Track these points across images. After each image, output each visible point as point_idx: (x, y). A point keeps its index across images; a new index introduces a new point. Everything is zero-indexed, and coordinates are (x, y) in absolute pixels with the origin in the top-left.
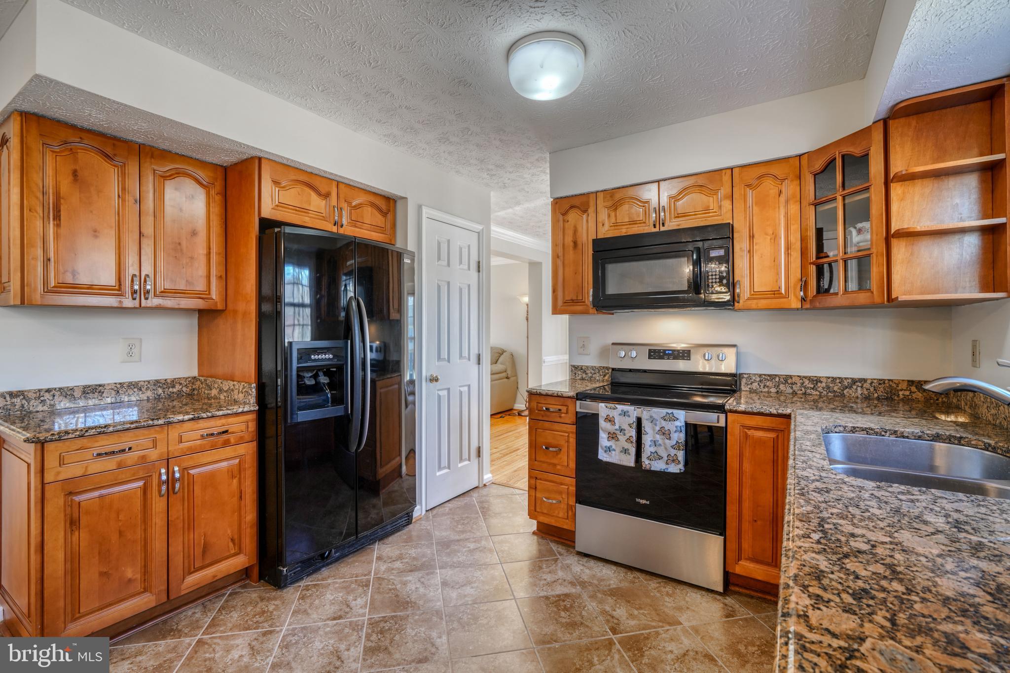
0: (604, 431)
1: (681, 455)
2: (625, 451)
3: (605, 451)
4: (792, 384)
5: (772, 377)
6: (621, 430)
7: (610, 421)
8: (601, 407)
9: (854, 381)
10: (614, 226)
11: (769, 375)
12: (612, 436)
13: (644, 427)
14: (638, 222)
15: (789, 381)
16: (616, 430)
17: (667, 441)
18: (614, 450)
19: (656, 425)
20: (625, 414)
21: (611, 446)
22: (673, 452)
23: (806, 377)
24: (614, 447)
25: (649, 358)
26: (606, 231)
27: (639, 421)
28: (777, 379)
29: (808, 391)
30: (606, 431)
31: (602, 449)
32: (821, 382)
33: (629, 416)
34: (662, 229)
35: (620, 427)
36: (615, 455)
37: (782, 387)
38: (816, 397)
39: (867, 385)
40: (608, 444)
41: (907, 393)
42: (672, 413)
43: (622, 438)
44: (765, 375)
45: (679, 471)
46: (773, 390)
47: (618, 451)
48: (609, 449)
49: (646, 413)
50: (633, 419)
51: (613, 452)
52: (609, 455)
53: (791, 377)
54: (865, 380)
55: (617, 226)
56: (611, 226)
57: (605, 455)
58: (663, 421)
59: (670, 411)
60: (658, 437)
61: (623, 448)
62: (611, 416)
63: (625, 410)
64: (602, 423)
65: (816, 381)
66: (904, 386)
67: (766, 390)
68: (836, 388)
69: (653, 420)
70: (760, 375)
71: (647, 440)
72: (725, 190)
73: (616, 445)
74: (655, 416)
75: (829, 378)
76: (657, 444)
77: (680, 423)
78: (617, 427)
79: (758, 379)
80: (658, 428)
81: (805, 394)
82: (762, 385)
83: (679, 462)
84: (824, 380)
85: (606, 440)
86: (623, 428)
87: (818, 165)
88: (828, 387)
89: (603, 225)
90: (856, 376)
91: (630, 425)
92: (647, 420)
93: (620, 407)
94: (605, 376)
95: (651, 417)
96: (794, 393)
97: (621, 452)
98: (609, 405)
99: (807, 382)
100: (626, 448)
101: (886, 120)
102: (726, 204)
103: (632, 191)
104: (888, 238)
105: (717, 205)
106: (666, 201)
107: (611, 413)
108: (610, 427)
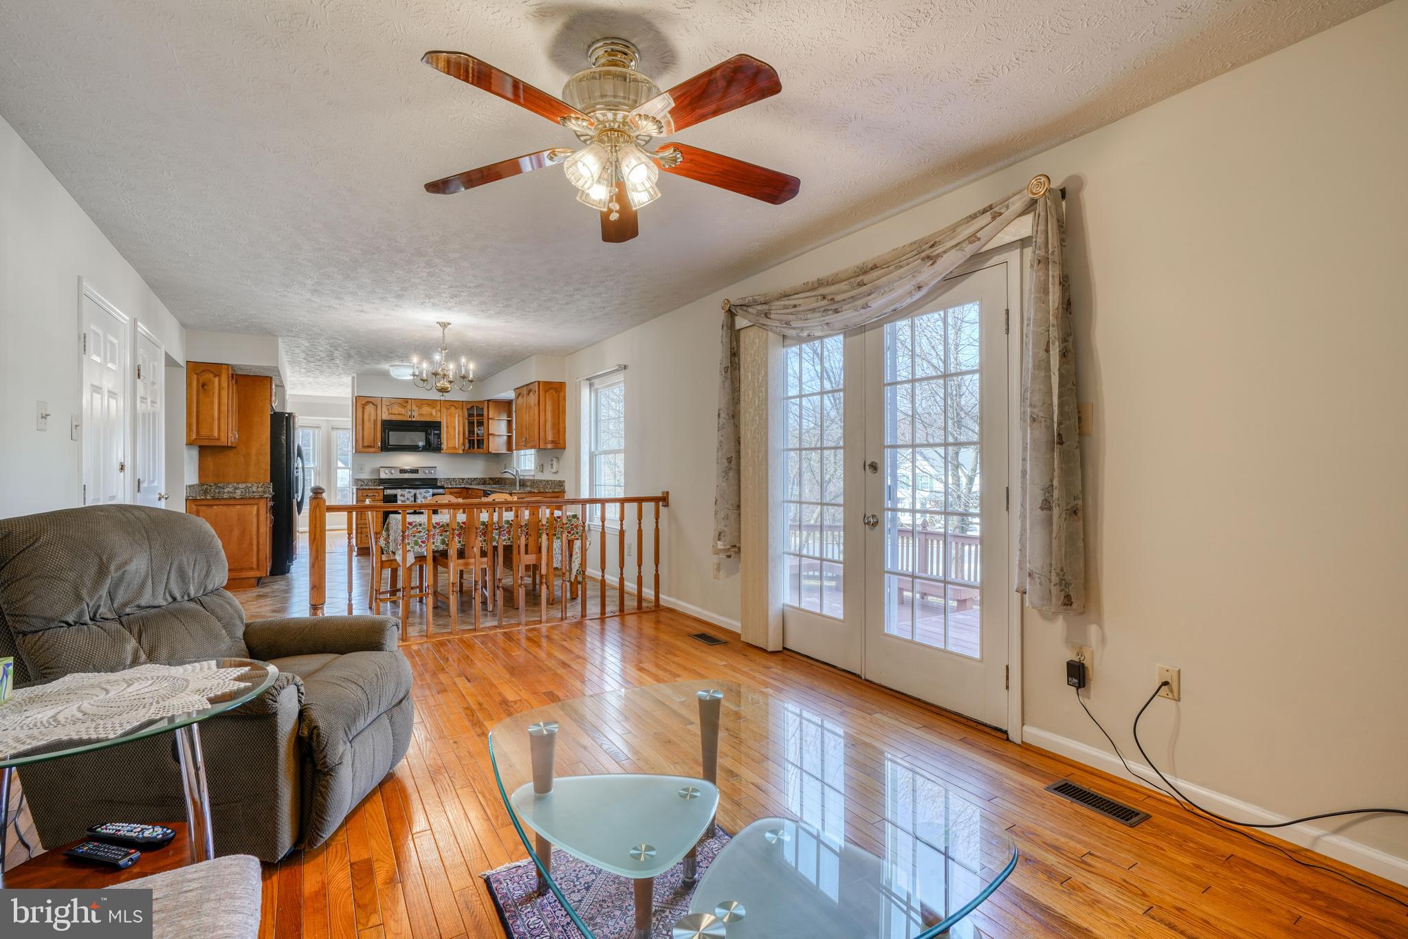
5: (449, 479)
14: (401, 415)
20: (409, 492)
25: (402, 473)
26: (386, 417)
27: (415, 495)
34: (411, 419)
44: (447, 477)
46: (449, 484)
49: (418, 491)
53: (455, 479)
54: (477, 479)
55: (393, 417)
56: (390, 415)
58: (425, 494)
59: (427, 490)
60: (423, 500)
64: (399, 497)
66: (488, 480)
68: (469, 482)
69: (421, 493)
70: (445, 477)
72: (438, 408)
77: (431, 494)
79: (444, 480)
80: (423, 496)
82: (445, 482)
84: (466, 479)
87: (469, 406)
89: (385, 413)
101: (488, 401)
102: (439, 413)
103: (399, 401)
104: (489, 435)
105: (434, 414)
106: (414, 408)
107: (403, 493)
108: (402, 498)
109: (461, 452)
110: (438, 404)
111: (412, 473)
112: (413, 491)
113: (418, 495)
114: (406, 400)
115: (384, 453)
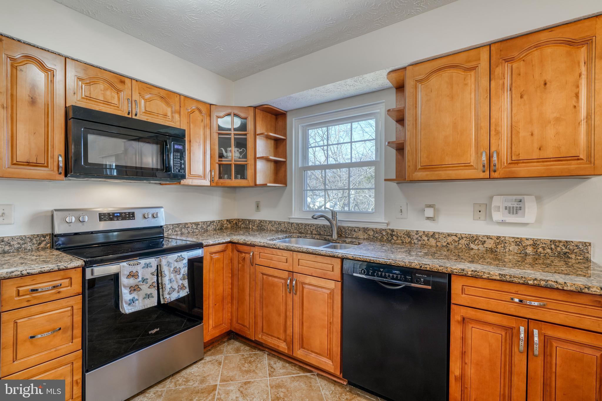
0: (125, 287)
1: (186, 283)
2: (149, 296)
3: (129, 304)
4: (188, 228)
6: (144, 280)
7: (133, 276)
8: (123, 266)
9: (211, 222)
10: (87, 99)
11: (177, 224)
12: (134, 289)
13: (164, 271)
14: (112, 104)
15: (186, 226)
16: (139, 282)
17: (178, 276)
18: (137, 300)
19: (171, 267)
20: (147, 266)
21: (134, 298)
22: (181, 282)
23: (193, 223)
24: (136, 297)
25: (100, 220)
28: (181, 226)
29: (194, 230)
30: (127, 287)
31: (126, 303)
32: (199, 225)
33: (151, 267)
34: (134, 117)
35: (142, 278)
36: (139, 303)
37: (183, 230)
38: (198, 233)
39: (215, 224)
40: (130, 297)
41: (226, 225)
42: (181, 255)
43: (145, 288)
44: (174, 224)
45: (186, 294)
46: (179, 233)
47: (140, 299)
48: (133, 301)
49: (163, 260)
50: (154, 269)
51: (137, 302)
52: (133, 306)
53: (187, 224)
54: (214, 222)
55: (90, 100)
56: (83, 98)
57: (130, 308)
58: (176, 263)
59: (179, 254)
60: (172, 276)
61: (146, 294)
62: (134, 272)
63: (148, 263)
64: (124, 280)
65: (197, 224)
66: (225, 222)
67: (176, 233)
68: (205, 227)
69: (169, 264)
70: (173, 225)
71: (166, 280)
72: (176, 107)
73: (138, 295)
74: (170, 261)
75: (202, 222)
76: (172, 280)
77: (185, 261)
78: (140, 279)
79: (172, 228)
80: (172, 269)
81: (193, 232)
82: (174, 230)
83: (186, 287)
84: (200, 223)
85: (128, 295)
86: (145, 278)
87: (222, 114)
88: (202, 227)
89: (75, 94)
90: (211, 220)
91: (152, 274)
92: (165, 265)
93: (143, 261)
94: (40, 244)
95: (168, 262)
96: (189, 233)
97: (144, 298)
98: (132, 262)
99: (194, 225)
100: (149, 293)
101: (255, 108)
102: (177, 116)
103: (106, 76)
104: (255, 159)
105: (169, 114)
106: (136, 97)
107: (134, 269)
108: (132, 281)
109: (207, 183)
110: (177, 99)
111: (124, 218)
112: (153, 261)
113: (165, 270)
114: (122, 79)
115: (72, 181)
